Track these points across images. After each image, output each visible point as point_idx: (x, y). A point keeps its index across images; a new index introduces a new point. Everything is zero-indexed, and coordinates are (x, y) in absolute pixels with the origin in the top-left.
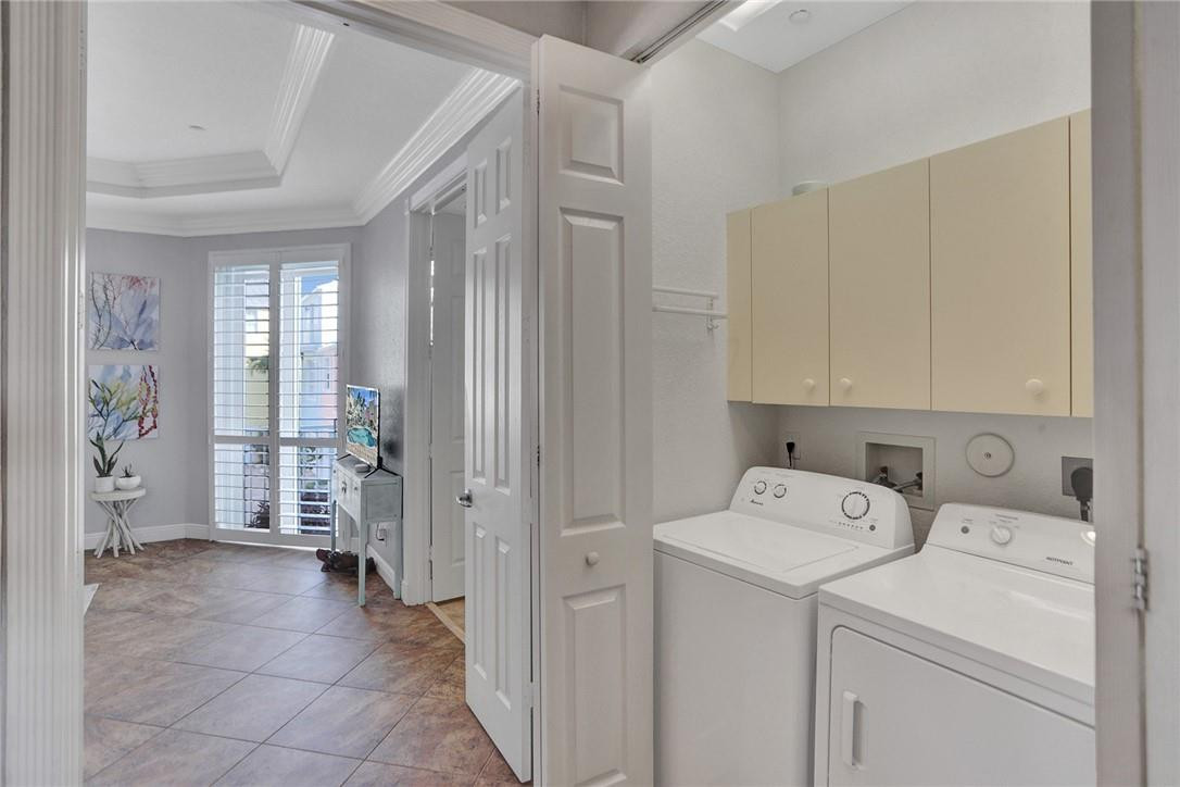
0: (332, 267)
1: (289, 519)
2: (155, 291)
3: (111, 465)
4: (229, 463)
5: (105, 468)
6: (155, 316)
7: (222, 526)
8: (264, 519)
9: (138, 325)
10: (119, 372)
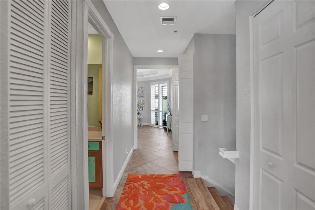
0: (166, 84)
1: (161, 123)
2: (144, 89)
3: (139, 114)
4: (153, 114)
5: (138, 114)
6: (144, 93)
7: (152, 124)
8: (157, 124)
9: (142, 94)
10: (140, 101)
